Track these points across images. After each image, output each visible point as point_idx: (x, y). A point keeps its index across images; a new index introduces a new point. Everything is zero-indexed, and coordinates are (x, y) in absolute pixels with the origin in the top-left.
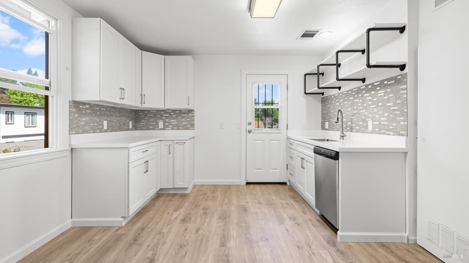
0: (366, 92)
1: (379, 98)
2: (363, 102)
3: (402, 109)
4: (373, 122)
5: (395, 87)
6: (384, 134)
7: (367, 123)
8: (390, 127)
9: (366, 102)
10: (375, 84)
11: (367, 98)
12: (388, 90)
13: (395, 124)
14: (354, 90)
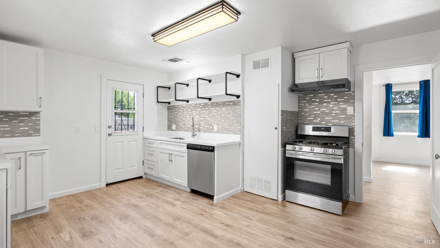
0: (212, 107)
1: (222, 112)
2: (210, 113)
3: (238, 119)
4: (217, 126)
5: (233, 107)
6: (226, 133)
7: (213, 126)
8: (230, 129)
9: (212, 113)
10: (219, 103)
11: (213, 111)
12: (229, 108)
13: (233, 128)
14: (201, 104)
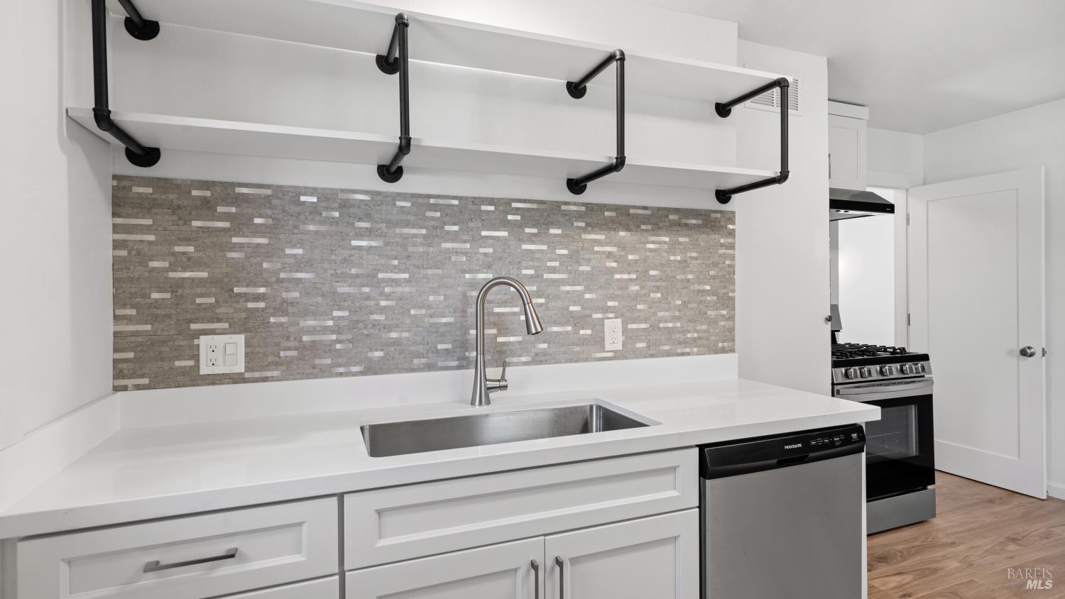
0: (591, 226)
1: (648, 254)
2: (575, 258)
3: (723, 291)
4: (625, 324)
5: (704, 236)
7: (599, 327)
8: (689, 335)
9: (589, 260)
10: (632, 211)
11: (596, 249)
12: (681, 239)
13: (705, 327)
14: (514, 205)
